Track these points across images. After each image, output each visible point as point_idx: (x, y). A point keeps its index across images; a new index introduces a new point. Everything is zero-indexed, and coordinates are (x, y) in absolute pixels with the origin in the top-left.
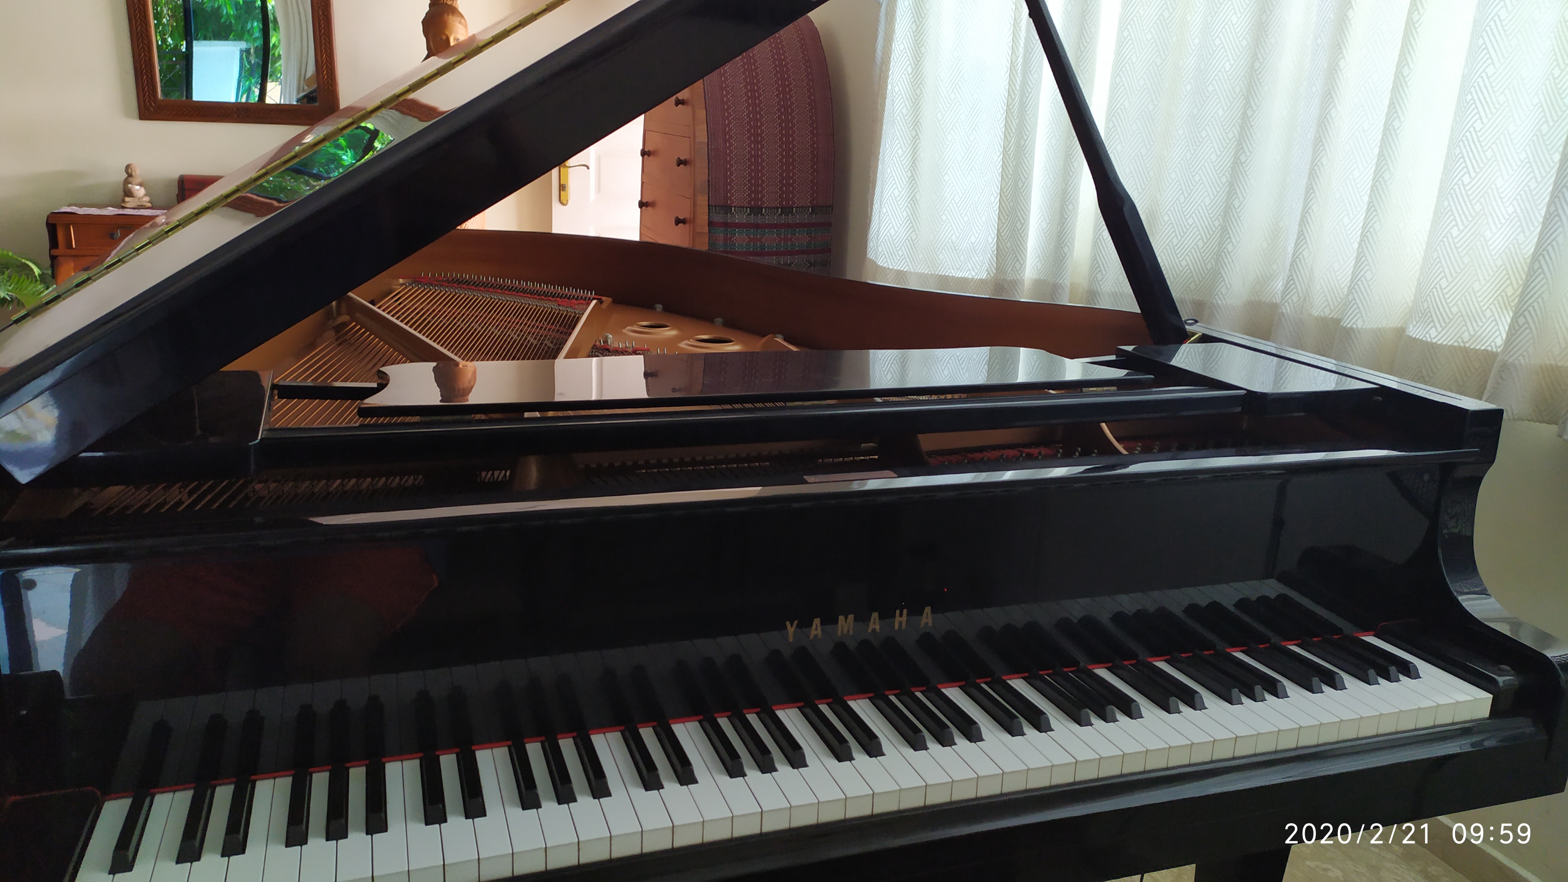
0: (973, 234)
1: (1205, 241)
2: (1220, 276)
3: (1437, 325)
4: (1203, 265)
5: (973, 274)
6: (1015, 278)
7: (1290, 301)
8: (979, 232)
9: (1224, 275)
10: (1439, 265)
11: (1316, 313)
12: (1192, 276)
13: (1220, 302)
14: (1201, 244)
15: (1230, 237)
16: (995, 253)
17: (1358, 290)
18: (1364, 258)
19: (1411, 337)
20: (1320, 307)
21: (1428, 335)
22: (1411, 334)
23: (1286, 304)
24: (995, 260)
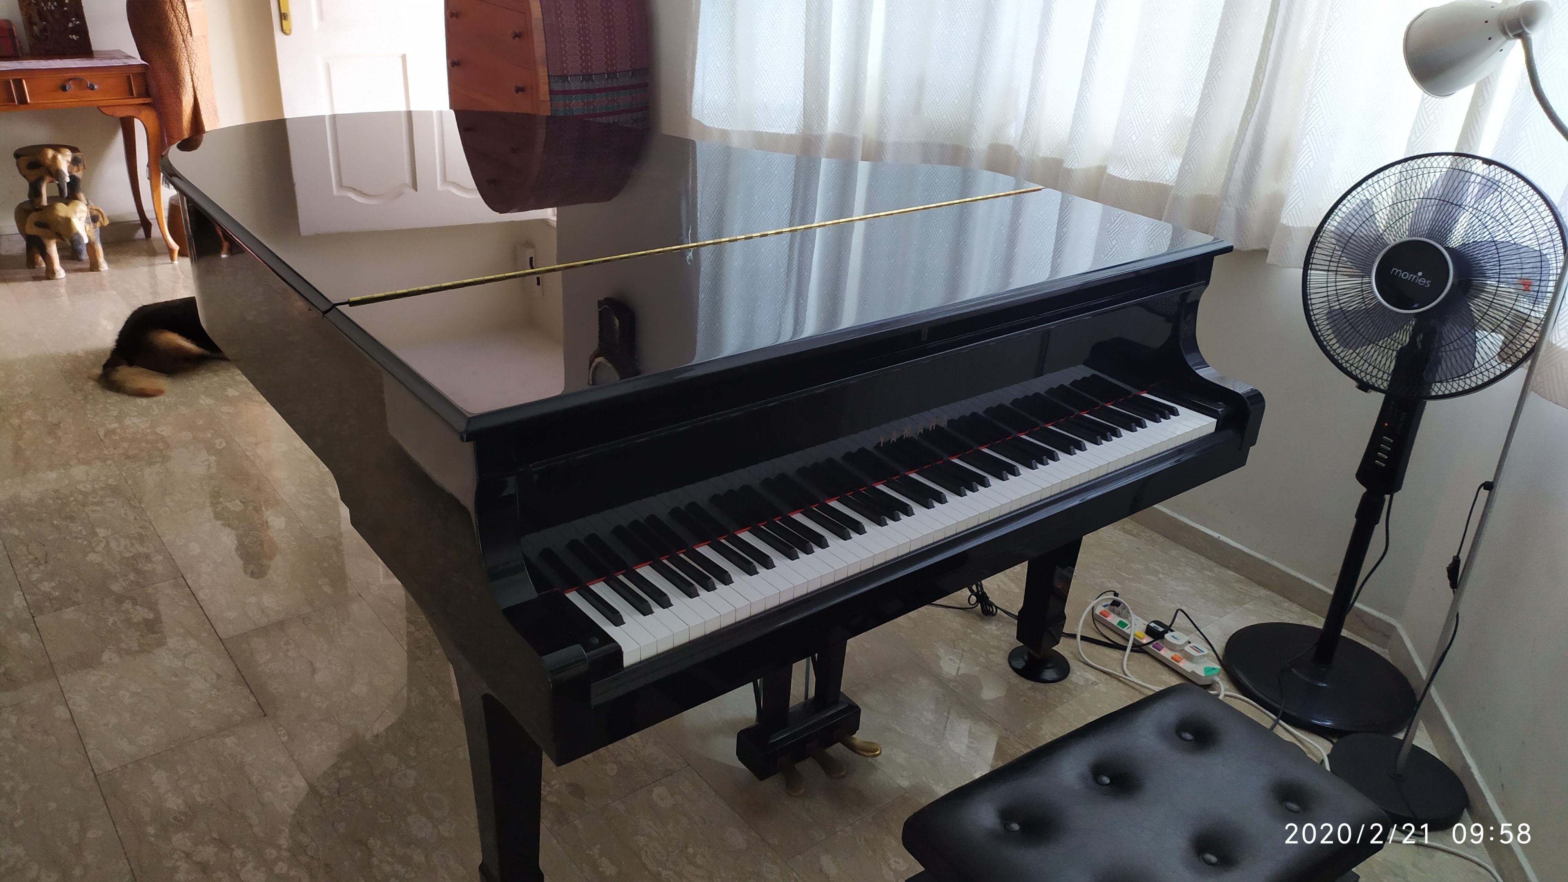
0: (782, 97)
1: (960, 98)
2: (974, 127)
3: (1130, 167)
4: (959, 118)
5: (784, 129)
6: (820, 134)
7: (1025, 147)
8: (787, 95)
9: (976, 127)
10: (1131, 125)
11: (1041, 155)
12: (951, 127)
13: (974, 148)
14: (956, 101)
15: (980, 98)
16: (803, 113)
17: (1075, 141)
18: (1079, 119)
19: (1112, 175)
20: (1045, 151)
21: (1123, 174)
22: (1111, 173)
23: (1023, 150)
24: (802, 118)
